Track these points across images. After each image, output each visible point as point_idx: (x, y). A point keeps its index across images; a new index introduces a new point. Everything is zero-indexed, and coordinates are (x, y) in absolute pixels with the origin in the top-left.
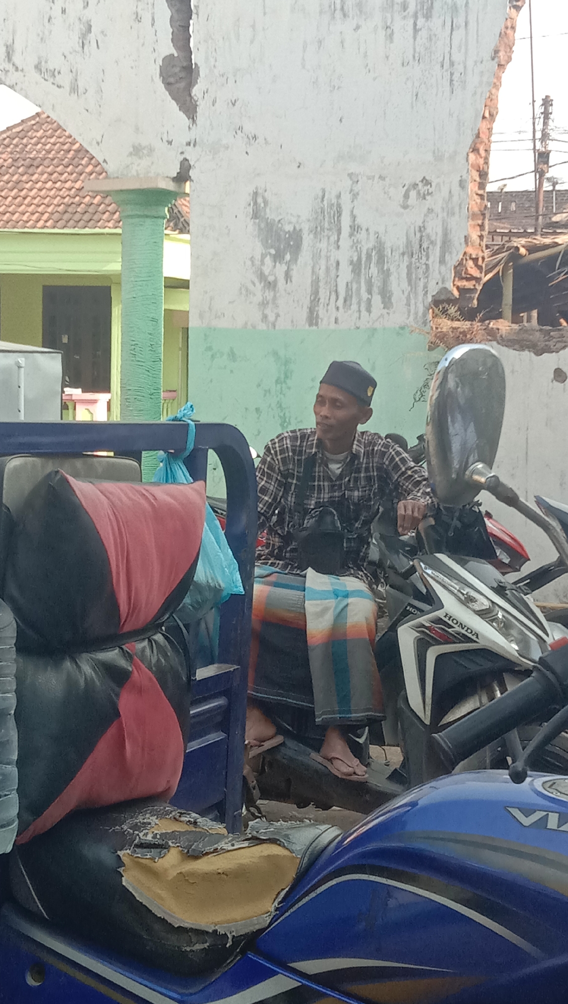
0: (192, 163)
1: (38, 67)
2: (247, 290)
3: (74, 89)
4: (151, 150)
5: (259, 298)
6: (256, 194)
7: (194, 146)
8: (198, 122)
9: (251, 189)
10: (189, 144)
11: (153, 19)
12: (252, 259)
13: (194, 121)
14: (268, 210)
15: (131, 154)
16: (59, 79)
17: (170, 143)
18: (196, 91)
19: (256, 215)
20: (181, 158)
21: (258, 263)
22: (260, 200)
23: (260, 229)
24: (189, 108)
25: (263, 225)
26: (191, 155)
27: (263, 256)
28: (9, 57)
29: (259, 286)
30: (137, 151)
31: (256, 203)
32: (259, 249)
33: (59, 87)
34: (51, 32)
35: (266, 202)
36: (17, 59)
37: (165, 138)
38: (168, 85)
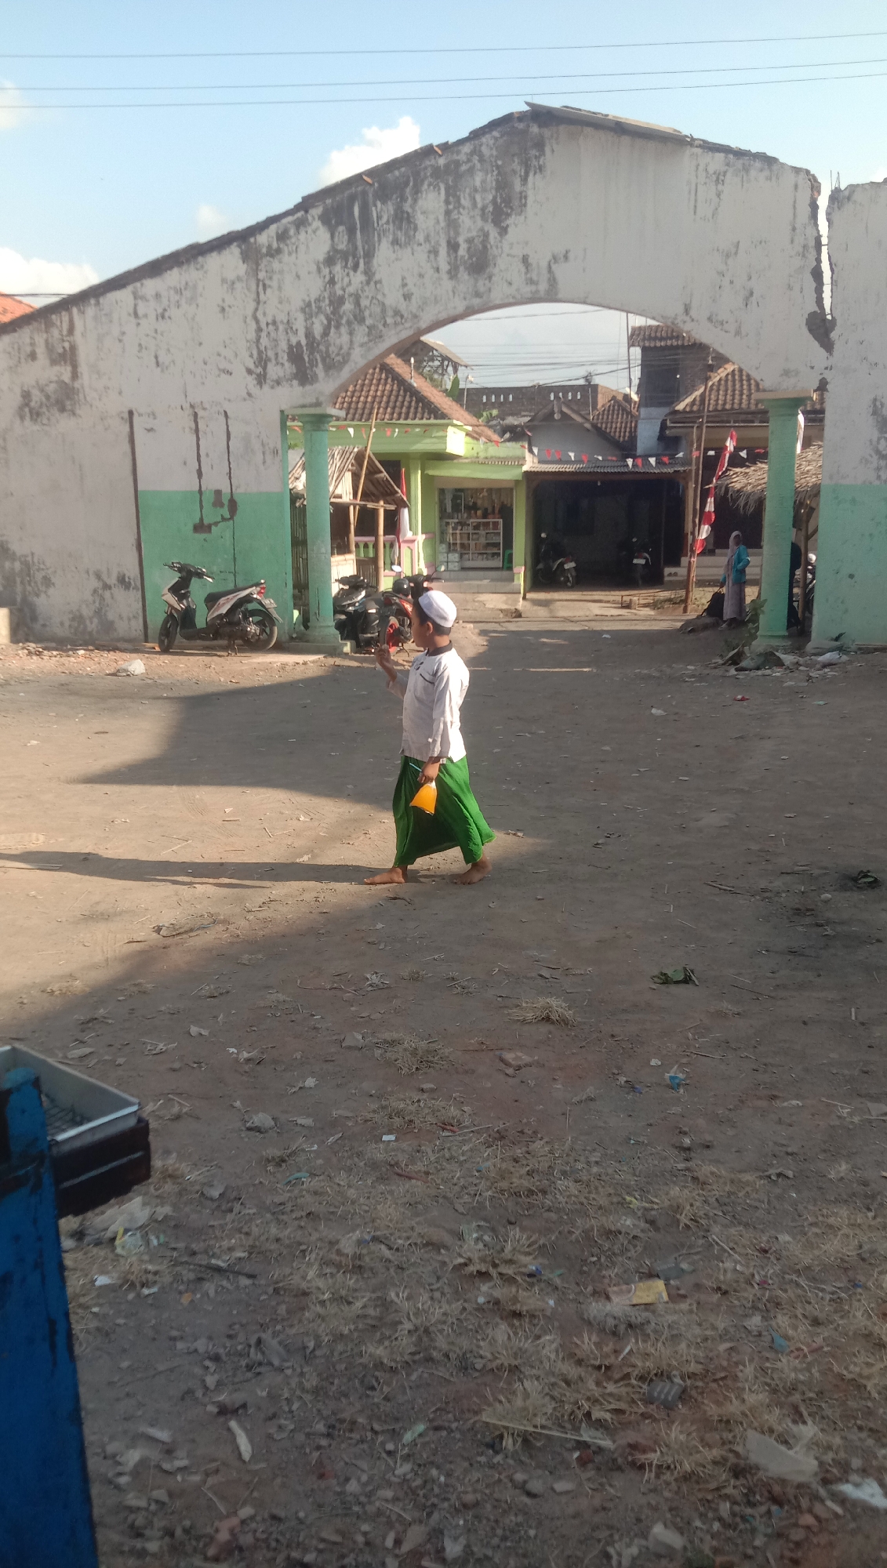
0: (828, 380)
1: (710, 319)
2: (867, 460)
3: (738, 333)
4: (797, 373)
5: (875, 465)
6: (875, 400)
7: (831, 369)
8: (834, 353)
9: (872, 396)
10: (826, 368)
11: (802, 288)
12: (871, 441)
13: (831, 354)
14: (884, 410)
15: (782, 375)
16: (726, 326)
17: (812, 368)
18: (834, 335)
19: (875, 413)
20: (821, 377)
21: (874, 443)
22: (878, 403)
23: (878, 422)
24: (828, 345)
25: (879, 419)
26: (828, 375)
27: (879, 439)
28: (687, 311)
29: (875, 457)
30: (786, 373)
31: (875, 405)
32: (876, 434)
33: (726, 332)
34: (720, 296)
35: (882, 405)
36: (693, 313)
37: (809, 365)
38: (811, 331)
